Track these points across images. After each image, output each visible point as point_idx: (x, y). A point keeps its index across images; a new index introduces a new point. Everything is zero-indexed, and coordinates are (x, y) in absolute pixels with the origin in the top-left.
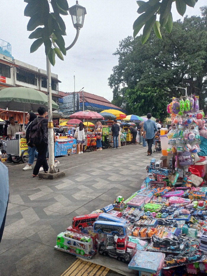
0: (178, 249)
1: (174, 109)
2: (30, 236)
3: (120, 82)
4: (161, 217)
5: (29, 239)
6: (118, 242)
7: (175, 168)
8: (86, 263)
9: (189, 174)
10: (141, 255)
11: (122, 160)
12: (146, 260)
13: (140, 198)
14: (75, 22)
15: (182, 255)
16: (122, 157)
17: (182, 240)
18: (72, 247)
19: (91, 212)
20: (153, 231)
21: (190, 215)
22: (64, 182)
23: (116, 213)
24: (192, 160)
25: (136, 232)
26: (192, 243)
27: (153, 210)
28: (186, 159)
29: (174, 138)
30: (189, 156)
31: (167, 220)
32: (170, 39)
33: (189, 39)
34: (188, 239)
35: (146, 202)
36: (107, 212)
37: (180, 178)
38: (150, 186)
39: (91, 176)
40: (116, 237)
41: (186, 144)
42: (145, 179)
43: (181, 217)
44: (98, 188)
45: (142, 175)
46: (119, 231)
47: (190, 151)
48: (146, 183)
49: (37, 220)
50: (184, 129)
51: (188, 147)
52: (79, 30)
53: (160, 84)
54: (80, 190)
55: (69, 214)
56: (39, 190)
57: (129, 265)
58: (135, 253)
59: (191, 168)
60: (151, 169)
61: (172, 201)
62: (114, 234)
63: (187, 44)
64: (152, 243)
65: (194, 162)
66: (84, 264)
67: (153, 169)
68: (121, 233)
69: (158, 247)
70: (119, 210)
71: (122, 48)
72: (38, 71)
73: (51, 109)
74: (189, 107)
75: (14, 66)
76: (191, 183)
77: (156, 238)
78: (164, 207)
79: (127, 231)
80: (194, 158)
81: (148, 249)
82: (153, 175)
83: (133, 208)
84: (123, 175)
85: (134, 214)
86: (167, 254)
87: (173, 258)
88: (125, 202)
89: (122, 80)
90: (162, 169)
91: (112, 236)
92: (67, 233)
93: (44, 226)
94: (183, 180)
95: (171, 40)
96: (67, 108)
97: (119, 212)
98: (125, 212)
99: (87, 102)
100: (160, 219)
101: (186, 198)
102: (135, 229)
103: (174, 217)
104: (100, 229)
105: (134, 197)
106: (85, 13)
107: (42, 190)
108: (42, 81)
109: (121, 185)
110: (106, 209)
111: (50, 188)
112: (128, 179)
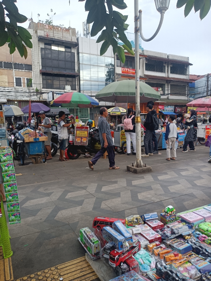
2: (72, 222)
4: (210, 244)
6: (111, 254)
20: (174, 257)
22: (144, 178)
23: (157, 223)
25: (158, 251)
35: (208, 220)
36: (146, 220)
39: (177, 176)
44: (172, 191)
49: (89, 210)
52: (163, 13)
54: (152, 189)
56: (116, 182)
70: (162, 221)
72: (167, 57)
73: (138, 104)
75: (143, 57)
83: (184, 224)
85: (175, 231)
96: (198, 94)
97: (161, 224)
107: (118, 182)
108: (171, 67)
109: (203, 192)
110: (146, 216)
111: (126, 183)
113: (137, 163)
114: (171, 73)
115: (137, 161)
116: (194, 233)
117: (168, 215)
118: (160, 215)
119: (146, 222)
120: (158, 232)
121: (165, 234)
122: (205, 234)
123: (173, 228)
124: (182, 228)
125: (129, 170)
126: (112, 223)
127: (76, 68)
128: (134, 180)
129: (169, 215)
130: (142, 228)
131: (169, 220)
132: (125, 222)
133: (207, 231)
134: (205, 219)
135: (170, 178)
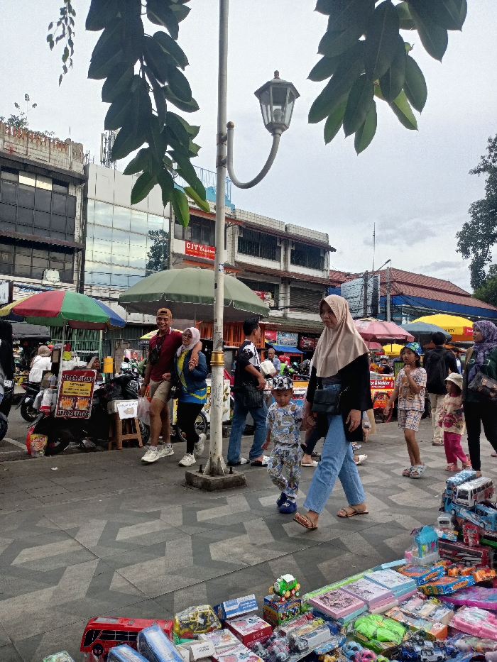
2: (23, 637)
5: (14, 646)
22: (226, 504)
23: (255, 624)
27: (371, 642)
35: (376, 609)
36: (228, 616)
42: (415, 532)
44: (291, 535)
49: (78, 597)
54: (245, 532)
56: (156, 516)
70: (268, 619)
72: (284, 230)
73: (220, 323)
75: (234, 224)
83: (321, 621)
84: (392, 504)
97: (265, 626)
99: (401, 294)
107: (162, 516)
108: (292, 250)
110: (229, 607)
111: (181, 516)
112: (397, 521)
113: (212, 463)
114: (292, 262)
115: (211, 460)
116: (345, 645)
117: (281, 601)
118: (263, 600)
119: (228, 622)
120: (257, 650)
121: (273, 653)
122: (370, 648)
123: (294, 636)
124: (316, 633)
125: (190, 482)
126: (137, 633)
127: (78, 233)
128: (204, 509)
129: (283, 599)
130: (216, 640)
131: (283, 614)
132: (172, 628)
133: (375, 637)
134: (368, 606)
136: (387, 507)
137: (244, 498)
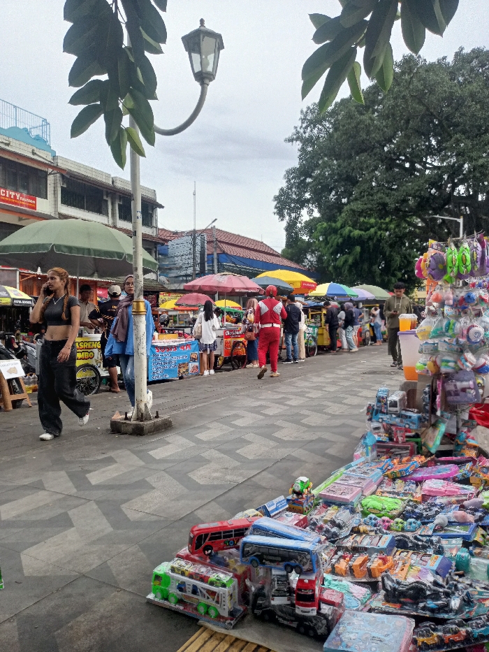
0: (446, 608)
1: (433, 270)
2: (88, 569)
3: (302, 206)
4: (403, 530)
5: (87, 577)
6: (299, 589)
7: (436, 411)
8: (223, 638)
9: (470, 425)
10: (355, 620)
11: (308, 390)
12: (368, 633)
13: (351, 482)
14: (197, 69)
15: (456, 624)
16: (307, 384)
17: (456, 586)
18: (188, 597)
19: (234, 514)
20: (384, 564)
21: (474, 524)
22: (169, 443)
23: (293, 517)
24: (477, 392)
25: (343, 565)
26: (480, 593)
27: (383, 513)
28: (464, 390)
29: (433, 337)
30: (471, 383)
31: (419, 537)
32: (420, 102)
33: (468, 102)
34: (471, 585)
35: (367, 493)
36: (272, 515)
37: (450, 434)
38: (375, 453)
39: (232, 429)
40: (294, 577)
41: (461, 351)
42: (364, 437)
43: (452, 529)
44: (251, 457)
45: (357, 428)
46: (301, 561)
47: (473, 369)
48: (367, 446)
49: (106, 532)
50: (457, 317)
51: (466, 361)
52: (206, 86)
53: (397, 210)
54: (208, 461)
55: (181, 519)
56: (110, 461)
57: (325, 645)
58: (341, 615)
59: (475, 412)
60: (377, 413)
61: (429, 491)
62: (289, 569)
63: (463, 115)
64: (383, 592)
65: (482, 395)
66: (217, 639)
67: (383, 413)
68: (305, 568)
69: (394, 602)
70: (301, 512)
71: (306, 127)
72: (111, 183)
73: (140, 272)
74: (468, 263)
75: (55, 171)
76: (475, 447)
77: (392, 581)
78: (410, 506)
79: (321, 562)
80: (483, 387)
81: (373, 607)
82: (384, 426)
83: (336, 507)
84: (309, 427)
85: (337, 522)
86: (419, 620)
87: (434, 630)
88: (314, 492)
89: (308, 201)
90: (403, 412)
91: (284, 573)
92: (177, 563)
93: (123, 547)
94: (456, 440)
95: (424, 105)
96: (177, 269)
97: (302, 517)
98: (315, 516)
99: (224, 253)
100: (401, 533)
101: (466, 484)
102: (341, 557)
103: (435, 531)
104: (257, 556)
105: (335, 480)
106: (221, 46)
107: (117, 460)
108: (120, 205)
109: (306, 450)
110: (270, 507)
112: (322, 437)
114: (120, 218)
115: (138, 409)
124: (342, 514)
125: (117, 429)
131: (306, 508)
135: (224, 435)
136: (306, 429)
137: (181, 437)
